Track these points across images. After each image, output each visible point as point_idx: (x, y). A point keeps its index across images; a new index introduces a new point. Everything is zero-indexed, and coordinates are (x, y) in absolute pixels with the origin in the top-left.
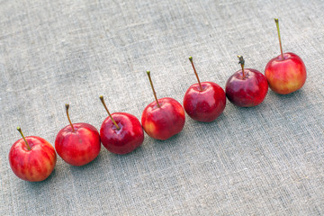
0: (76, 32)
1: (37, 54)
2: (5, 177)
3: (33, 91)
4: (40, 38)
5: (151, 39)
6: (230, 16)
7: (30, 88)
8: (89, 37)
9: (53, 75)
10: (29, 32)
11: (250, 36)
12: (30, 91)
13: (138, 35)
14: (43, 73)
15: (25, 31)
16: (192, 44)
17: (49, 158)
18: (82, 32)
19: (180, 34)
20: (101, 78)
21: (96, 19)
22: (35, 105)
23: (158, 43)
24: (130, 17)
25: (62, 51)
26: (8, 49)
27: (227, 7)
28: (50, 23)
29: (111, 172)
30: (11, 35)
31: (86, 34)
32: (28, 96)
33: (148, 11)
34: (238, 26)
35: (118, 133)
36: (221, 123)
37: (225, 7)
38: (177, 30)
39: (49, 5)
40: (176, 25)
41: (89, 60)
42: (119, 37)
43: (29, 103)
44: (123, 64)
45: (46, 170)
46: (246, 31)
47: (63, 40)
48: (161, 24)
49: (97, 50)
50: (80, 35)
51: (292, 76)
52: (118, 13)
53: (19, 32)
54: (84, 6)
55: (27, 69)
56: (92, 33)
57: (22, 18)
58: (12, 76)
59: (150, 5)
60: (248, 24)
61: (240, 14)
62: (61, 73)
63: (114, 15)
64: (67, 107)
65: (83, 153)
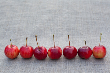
0: (42, 25)
1: (28, 27)
2: (3, 55)
3: (22, 36)
4: (31, 23)
5: (63, 33)
6: (90, 34)
7: (22, 35)
8: (45, 27)
9: (30, 34)
10: (29, 21)
11: (94, 41)
12: (21, 36)
13: (60, 31)
14: (27, 32)
15: (28, 20)
16: (75, 38)
17: (16, 52)
18: (44, 25)
19: (72, 34)
20: (43, 39)
21: (49, 23)
22: (21, 40)
23: (65, 35)
24: (60, 25)
25: (36, 28)
26: (21, 23)
27: (91, 31)
28: (36, 20)
29: (33, 63)
30: (23, 20)
31: (44, 26)
32: (20, 37)
33: (65, 25)
34: (92, 37)
35: (39, 51)
36: (73, 61)
37: (90, 31)
38: (72, 33)
39: (38, 16)
40: (72, 32)
41: (42, 33)
42: (54, 30)
43: (20, 39)
44: (51, 37)
45: (14, 55)
46: (94, 39)
47: (37, 26)
48: (68, 30)
49: (46, 31)
50: (42, 26)
51: (100, 52)
52: (56, 23)
53: (26, 20)
54: (47, 19)
55: (23, 30)
56: (46, 26)
57: (28, 17)
58: (18, 30)
59: (67, 24)
60: (95, 38)
61: (94, 34)
62: (32, 34)
63: (55, 23)
64: (27, 38)
65: (26, 53)
